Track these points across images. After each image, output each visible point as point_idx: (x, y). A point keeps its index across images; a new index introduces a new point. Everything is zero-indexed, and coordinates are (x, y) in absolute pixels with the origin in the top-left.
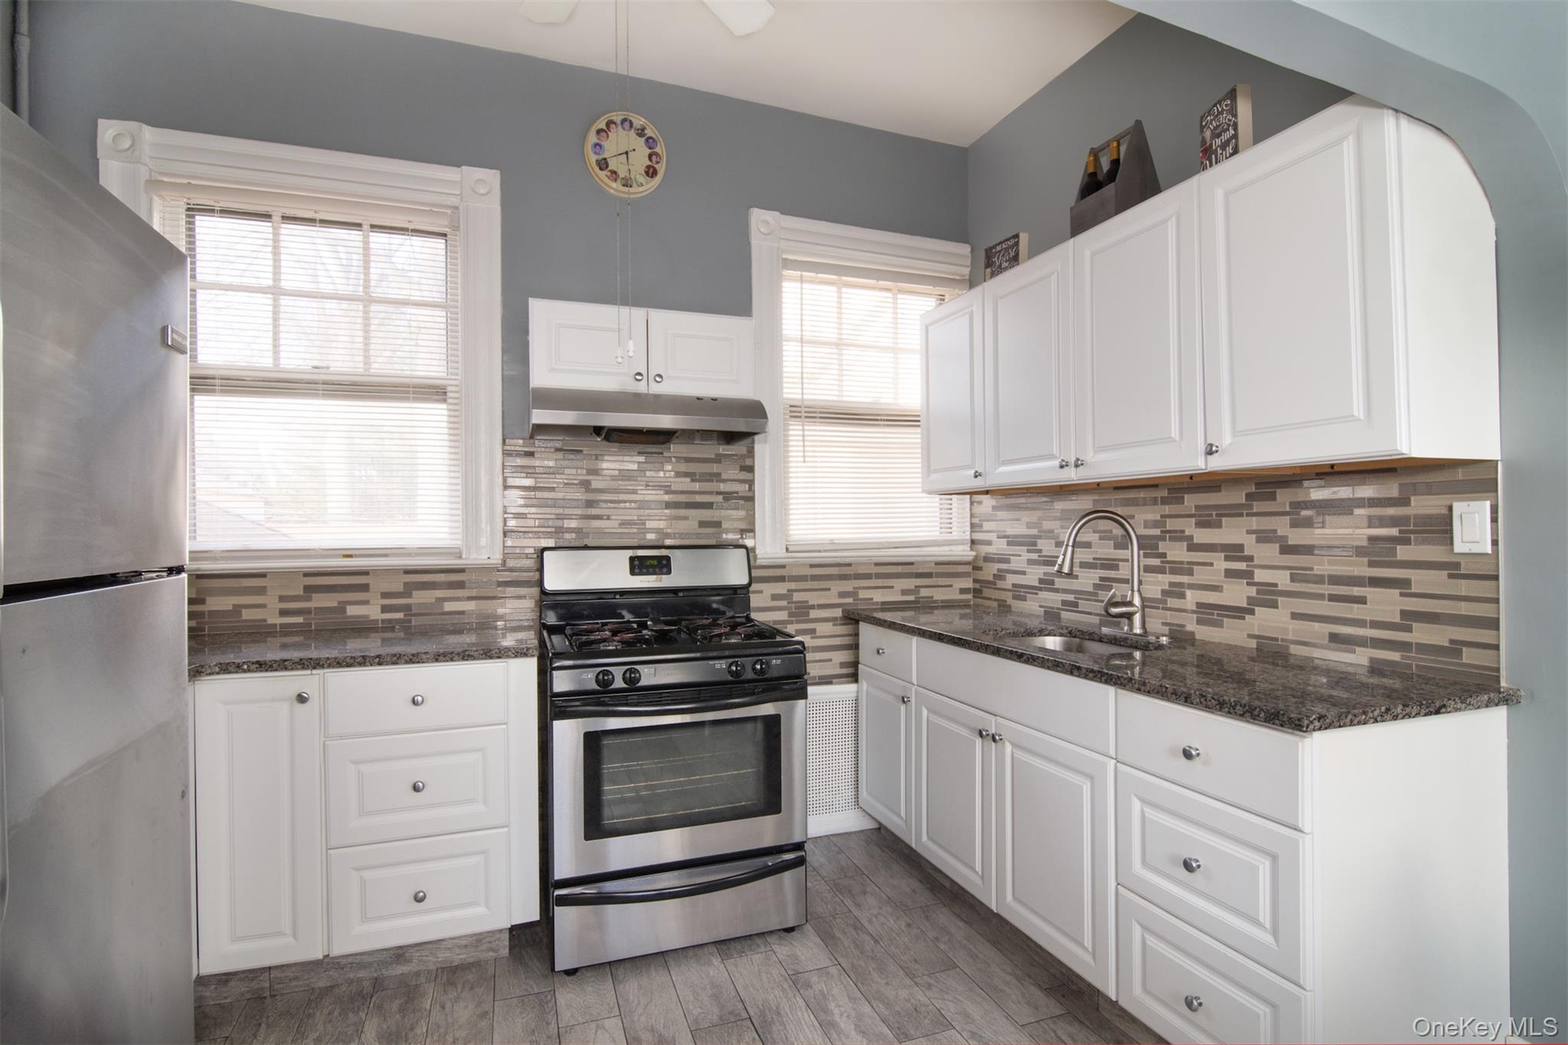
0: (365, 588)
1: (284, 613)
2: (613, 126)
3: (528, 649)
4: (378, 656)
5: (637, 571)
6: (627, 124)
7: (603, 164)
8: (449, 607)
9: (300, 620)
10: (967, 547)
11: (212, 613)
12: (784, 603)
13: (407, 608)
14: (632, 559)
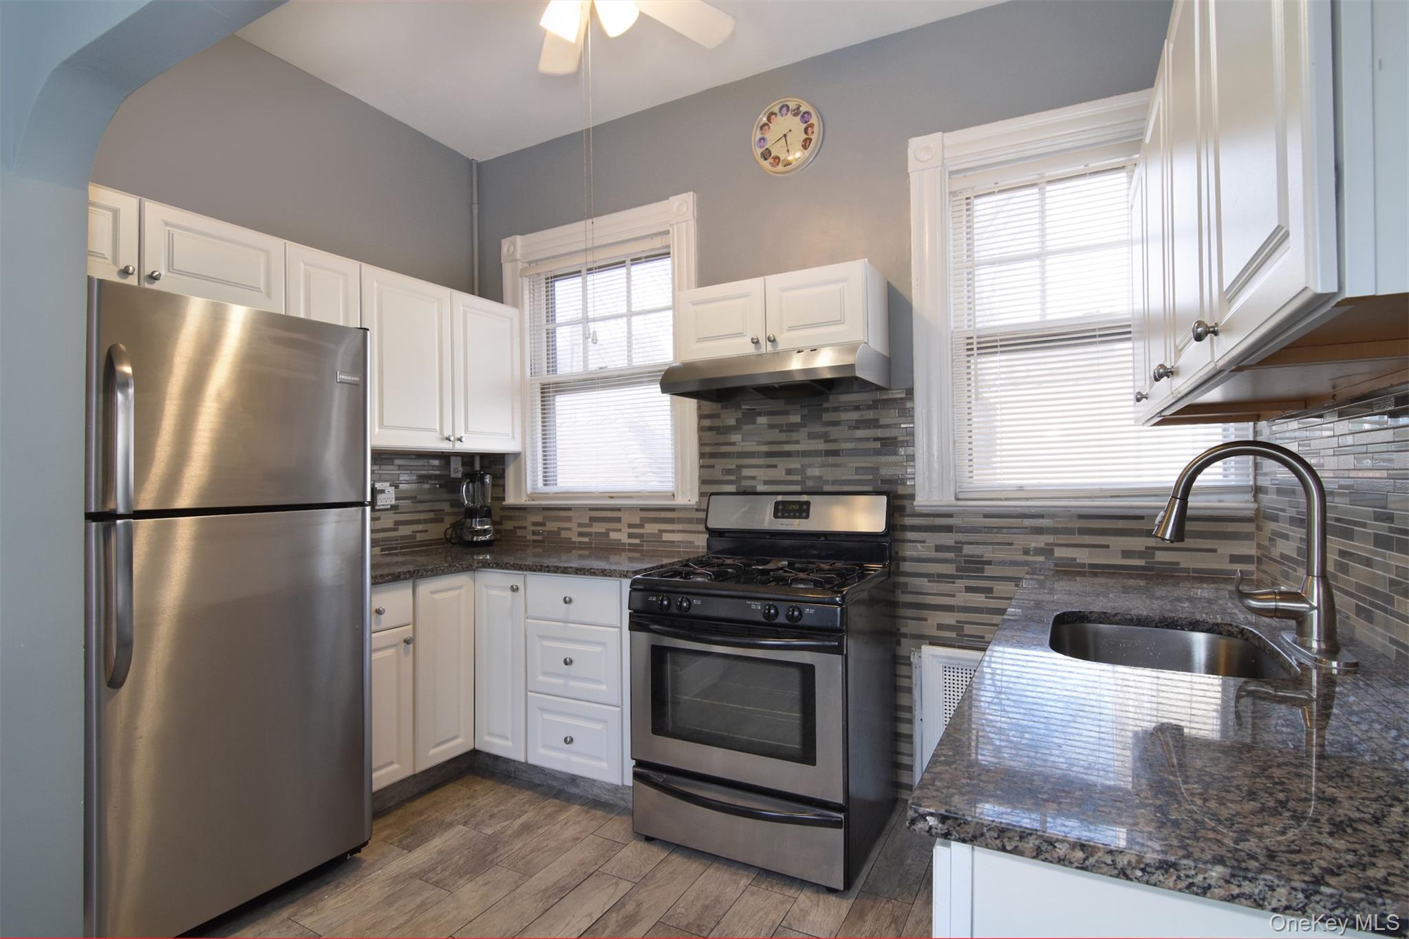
0: (618, 520)
1: (581, 534)
2: (773, 117)
4: (548, 566)
5: (780, 514)
6: (785, 109)
7: (766, 155)
8: (666, 537)
9: (586, 540)
10: (1250, 497)
11: (550, 532)
12: (951, 555)
13: (640, 536)
14: (777, 504)
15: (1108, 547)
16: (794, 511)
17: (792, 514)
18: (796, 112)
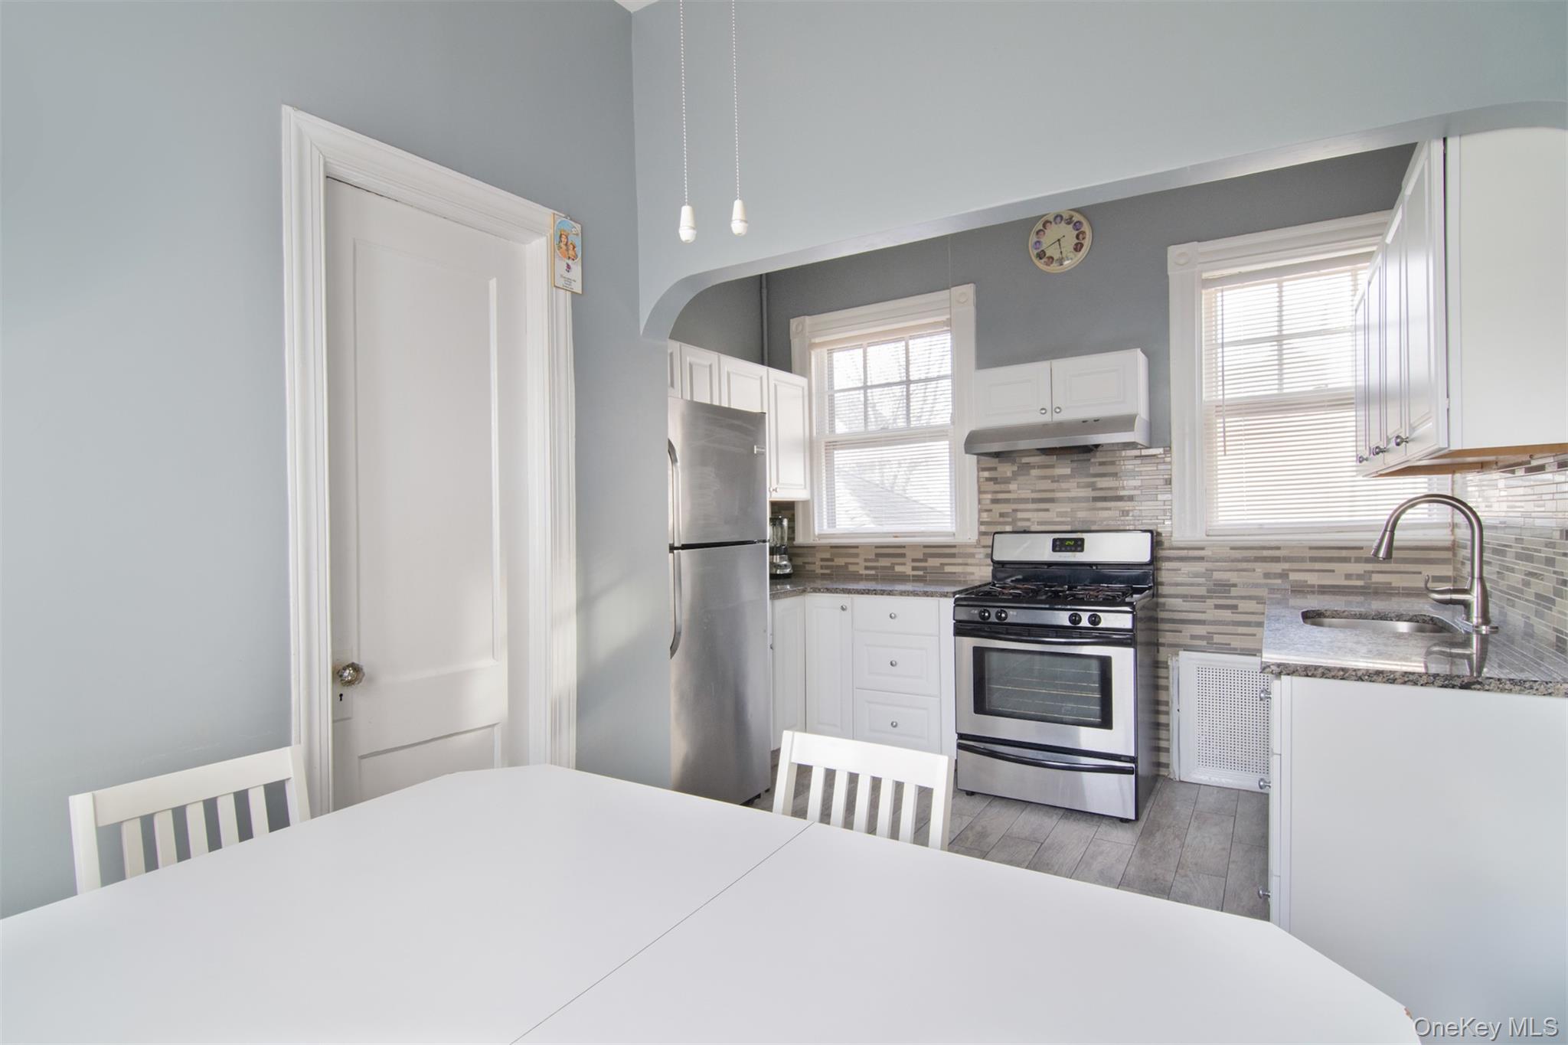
0: (903, 555)
1: (867, 568)
2: (1049, 224)
3: (947, 593)
4: (875, 590)
5: (1057, 549)
6: (1059, 219)
7: (1041, 255)
8: (948, 569)
9: (873, 572)
10: (1448, 531)
11: (838, 567)
12: (1202, 580)
13: (924, 569)
14: (1055, 541)
15: (1333, 571)
16: (1069, 545)
17: (1068, 548)
18: (1069, 221)
